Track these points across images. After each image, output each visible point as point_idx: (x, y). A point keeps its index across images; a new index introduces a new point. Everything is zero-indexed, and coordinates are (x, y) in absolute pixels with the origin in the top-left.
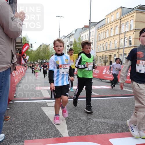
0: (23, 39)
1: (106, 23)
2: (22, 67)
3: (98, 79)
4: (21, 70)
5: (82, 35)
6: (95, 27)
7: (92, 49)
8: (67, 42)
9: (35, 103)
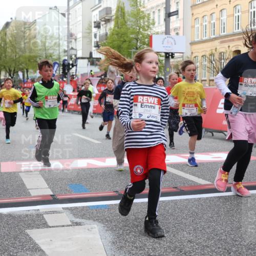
7: (177, 34)
8: (93, 11)
9: (5, 215)
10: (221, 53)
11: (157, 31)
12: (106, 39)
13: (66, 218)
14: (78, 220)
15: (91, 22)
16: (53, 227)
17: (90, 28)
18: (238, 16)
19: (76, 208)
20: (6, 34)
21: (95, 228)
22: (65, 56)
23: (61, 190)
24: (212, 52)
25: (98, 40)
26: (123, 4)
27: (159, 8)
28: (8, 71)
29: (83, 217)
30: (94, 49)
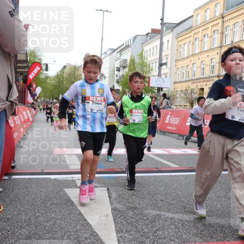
0: (30, 55)
1: (194, 25)
2: (27, 108)
3: (177, 136)
4: (25, 115)
5: (146, 48)
6: (172, 31)
7: (166, 77)
8: (116, 61)
9: (52, 179)
10: (192, 89)
12: (123, 78)
15: (115, 68)
17: (114, 71)
20: (63, 73)
24: (186, 89)
25: (118, 78)
26: (134, 57)
27: (156, 61)
30: (115, 83)
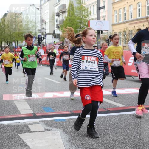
7: (104, 19)
8: (55, 6)
9: (6, 125)
10: (130, 31)
11: (92, 18)
12: (63, 23)
13: (41, 127)
14: (48, 128)
15: (54, 13)
16: (34, 132)
17: (53, 17)
18: (140, 9)
19: (47, 121)
20: (5, 20)
21: (58, 132)
22: (39, 33)
23: (38, 111)
24: (125, 30)
25: (58, 23)
26: (73, 2)
27: (94, 5)
28: (6, 41)
29: (51, 126)
30: (56, 28)
